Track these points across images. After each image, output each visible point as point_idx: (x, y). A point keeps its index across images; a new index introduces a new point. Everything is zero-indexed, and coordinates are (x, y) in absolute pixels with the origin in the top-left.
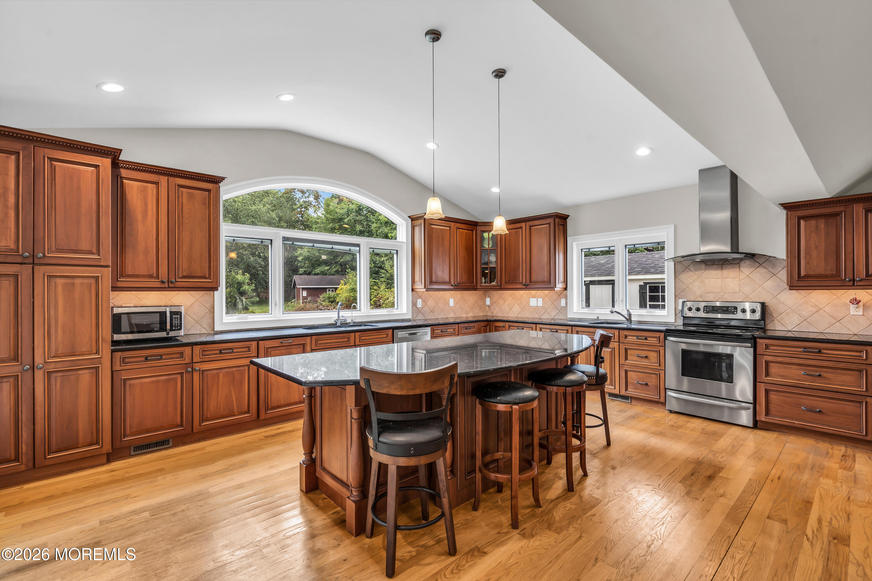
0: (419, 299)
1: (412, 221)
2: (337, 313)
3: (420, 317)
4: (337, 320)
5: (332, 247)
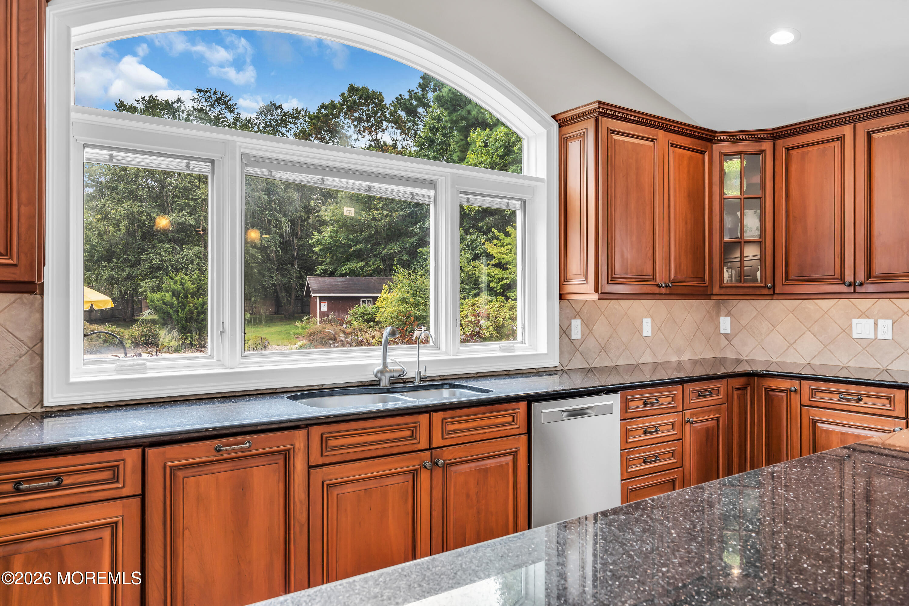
0: (575, 318)
1: (560, 127)
2: (381, 353)
3: (578, 363)
4: (382, 372)
5: (370, 187)
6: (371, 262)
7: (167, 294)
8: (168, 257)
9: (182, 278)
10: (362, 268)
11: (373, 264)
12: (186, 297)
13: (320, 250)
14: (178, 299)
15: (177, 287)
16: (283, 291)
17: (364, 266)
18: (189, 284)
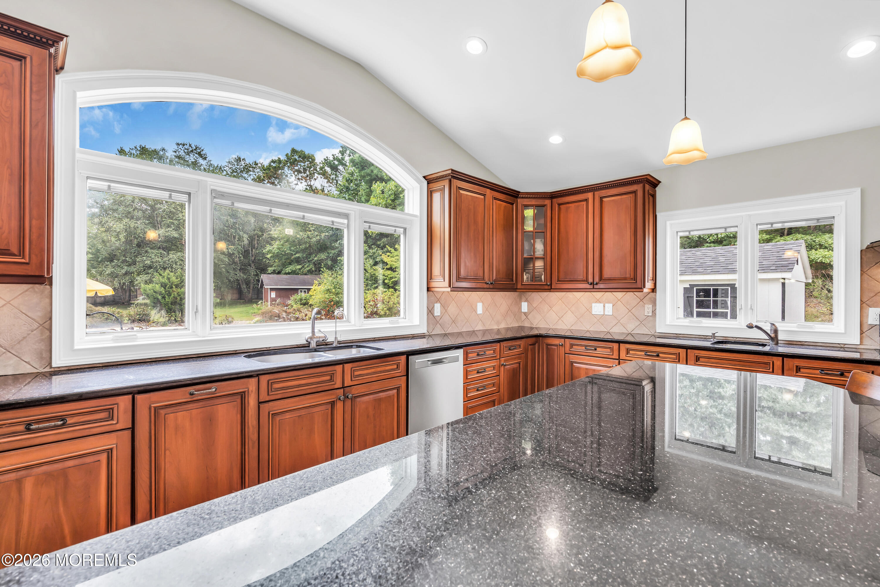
0: (436, 302)
1: (428, 183)
2: (311, 326)
3: (438, 330)
4: (311, 338)
5: (304, 216)
6: (306, 265)
7: (157, 285)
8: (157, 259)
9: (169, 274)
10: (300, 269)
11: (308, 266)
12: (172, 288)
13: (271, 257)
14: (165, 288)
15: (165, 280)
16: (244, 284)
17: (302, 268)
18: (174, 279)
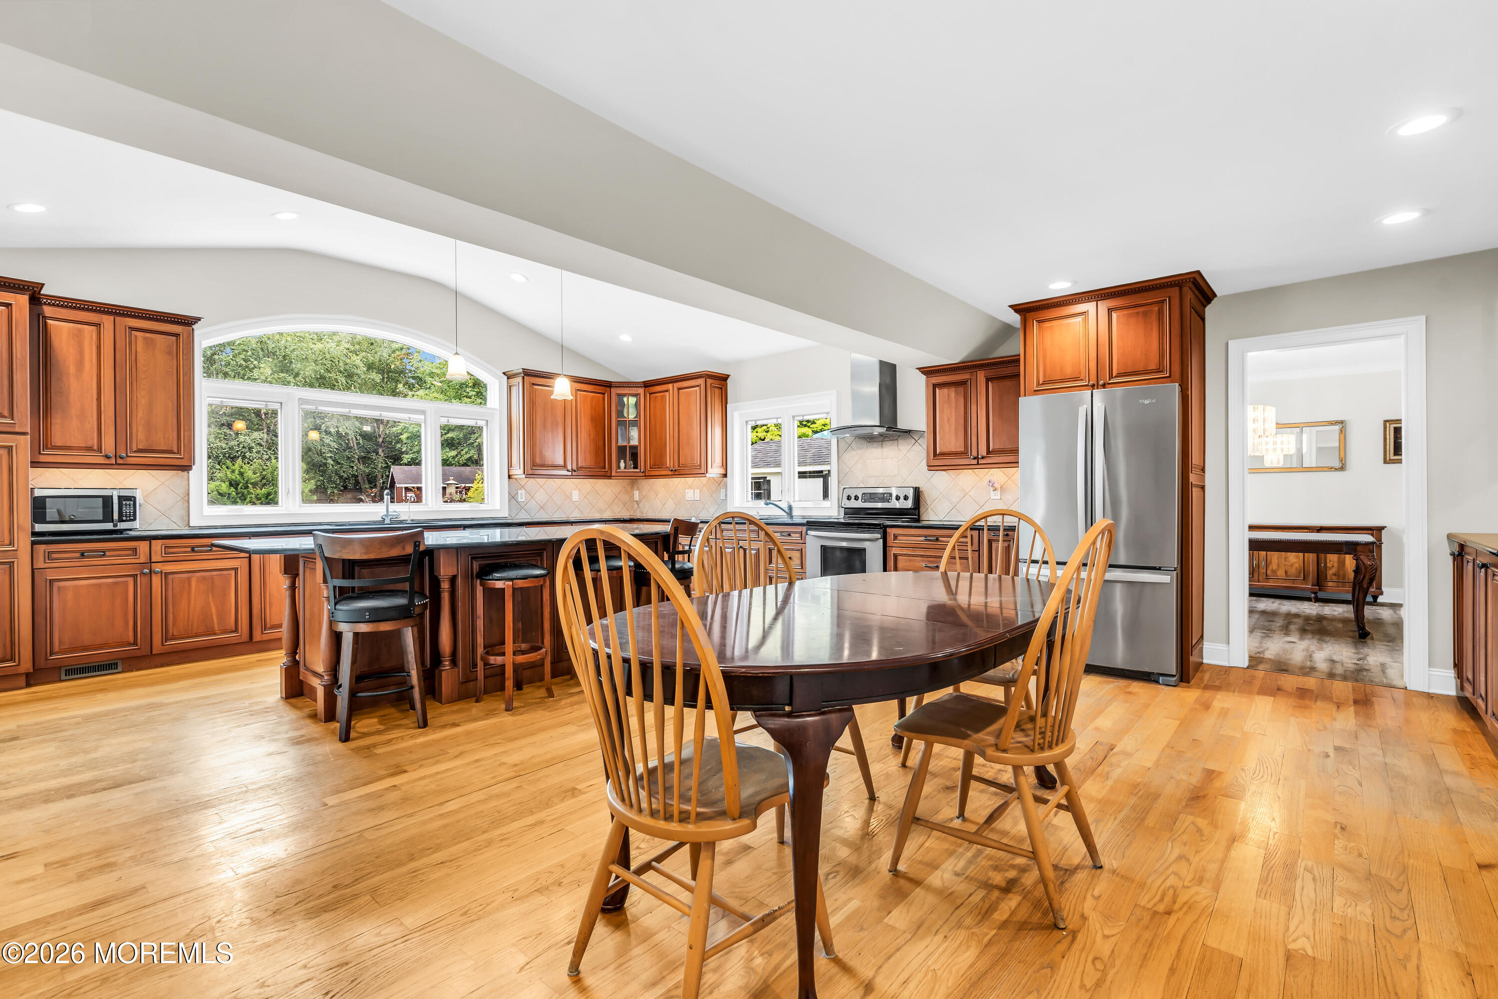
6: (464, 451)
7: (223, 485)
8: (219, 444)
9: (242, 467)
10: (454, 458)
11: (466, 453)
12: (247, 487)
13: (408, 438)
14: (236, 489)
15: (236, 476)
16: (366, 482)
17: (457, 455)
18: (249, 474)
